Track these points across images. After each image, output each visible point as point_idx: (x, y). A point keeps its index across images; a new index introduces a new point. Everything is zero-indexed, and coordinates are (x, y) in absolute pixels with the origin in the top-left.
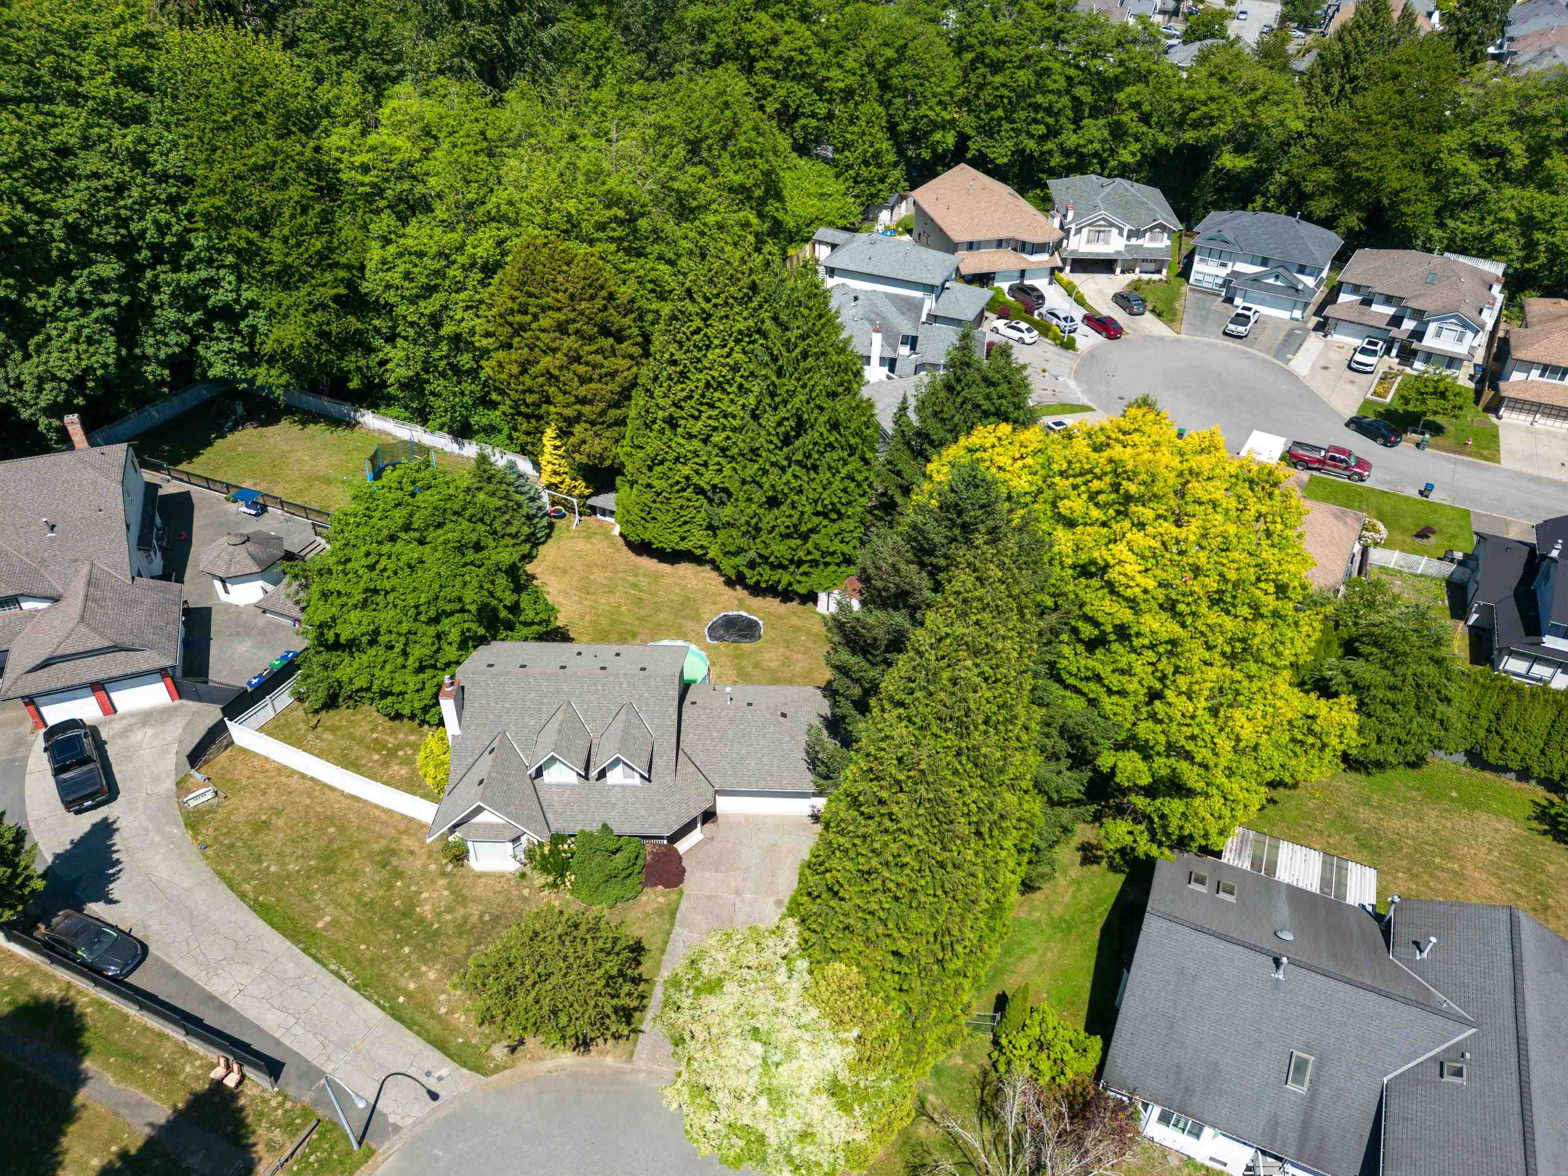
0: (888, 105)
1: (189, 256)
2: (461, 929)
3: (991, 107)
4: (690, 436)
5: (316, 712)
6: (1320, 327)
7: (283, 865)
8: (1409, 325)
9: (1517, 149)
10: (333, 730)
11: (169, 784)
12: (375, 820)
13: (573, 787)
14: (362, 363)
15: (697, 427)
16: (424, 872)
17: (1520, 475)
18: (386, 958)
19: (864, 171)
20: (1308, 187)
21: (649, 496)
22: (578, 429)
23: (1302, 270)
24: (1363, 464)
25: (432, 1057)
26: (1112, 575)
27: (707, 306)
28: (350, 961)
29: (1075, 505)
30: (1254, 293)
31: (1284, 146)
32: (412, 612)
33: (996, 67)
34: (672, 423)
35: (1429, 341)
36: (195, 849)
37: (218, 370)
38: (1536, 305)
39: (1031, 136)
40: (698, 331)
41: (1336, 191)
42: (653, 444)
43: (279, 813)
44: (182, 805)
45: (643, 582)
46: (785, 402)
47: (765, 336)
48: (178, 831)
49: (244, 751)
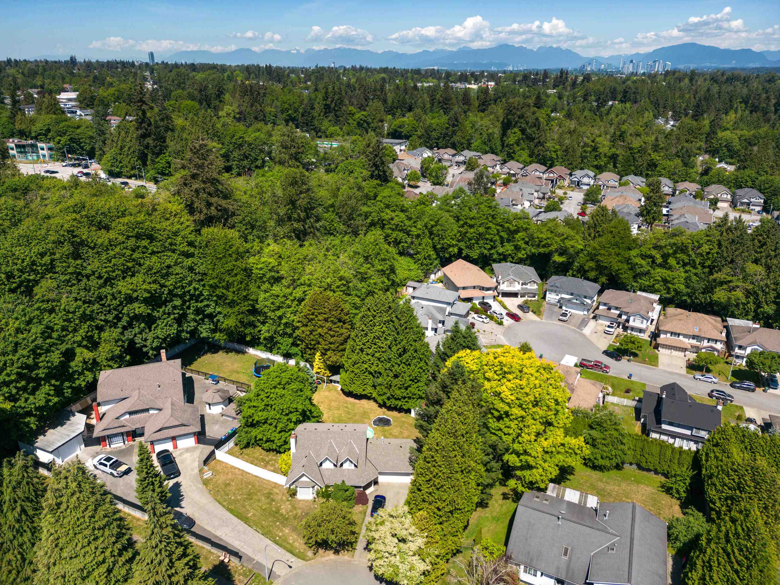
0: (433, 239)
1: (202, 297)
2: (295, 517)
3: (470, 239)
4: (368, 354)
5: (242, 449)
6: (594, 318)
7: (236, 497)
8: (624, 317)
9: (658, 256)
10: (247, 455)
11: (196, 471)
12: (264, 484)
13: (332, 470)
14: (252, 331)
15: (370, 351)
16: (282, 500)
17: (665, 371)
18: (272, 526)
19: (425, 262)
20: (586, 268)
21: (353, 375)
22: (328, 353)
23: (585, 297)
24: (606, 367)
25: (288, 556)
26: (502, 395)
27: (375, 313)
28: (260, 526)
29: (490, 374)
30: (569, 305)
31: (578, 253)
32: (280, 411)
33: (471, 226)
34: (362, 350)
35: (631, 323)
36: (207, 491)
37: (204, 335)
38: (671, 310)
39: (485, 248)
40: (371, 321)
41: (596, 270)
42: (355, 357)
43: (233, 481)
44: (202, 478)
45: (350, 406)
46: (400, 343)
47: (393, 322)
48: (201, 486)
49: (219, 461)
